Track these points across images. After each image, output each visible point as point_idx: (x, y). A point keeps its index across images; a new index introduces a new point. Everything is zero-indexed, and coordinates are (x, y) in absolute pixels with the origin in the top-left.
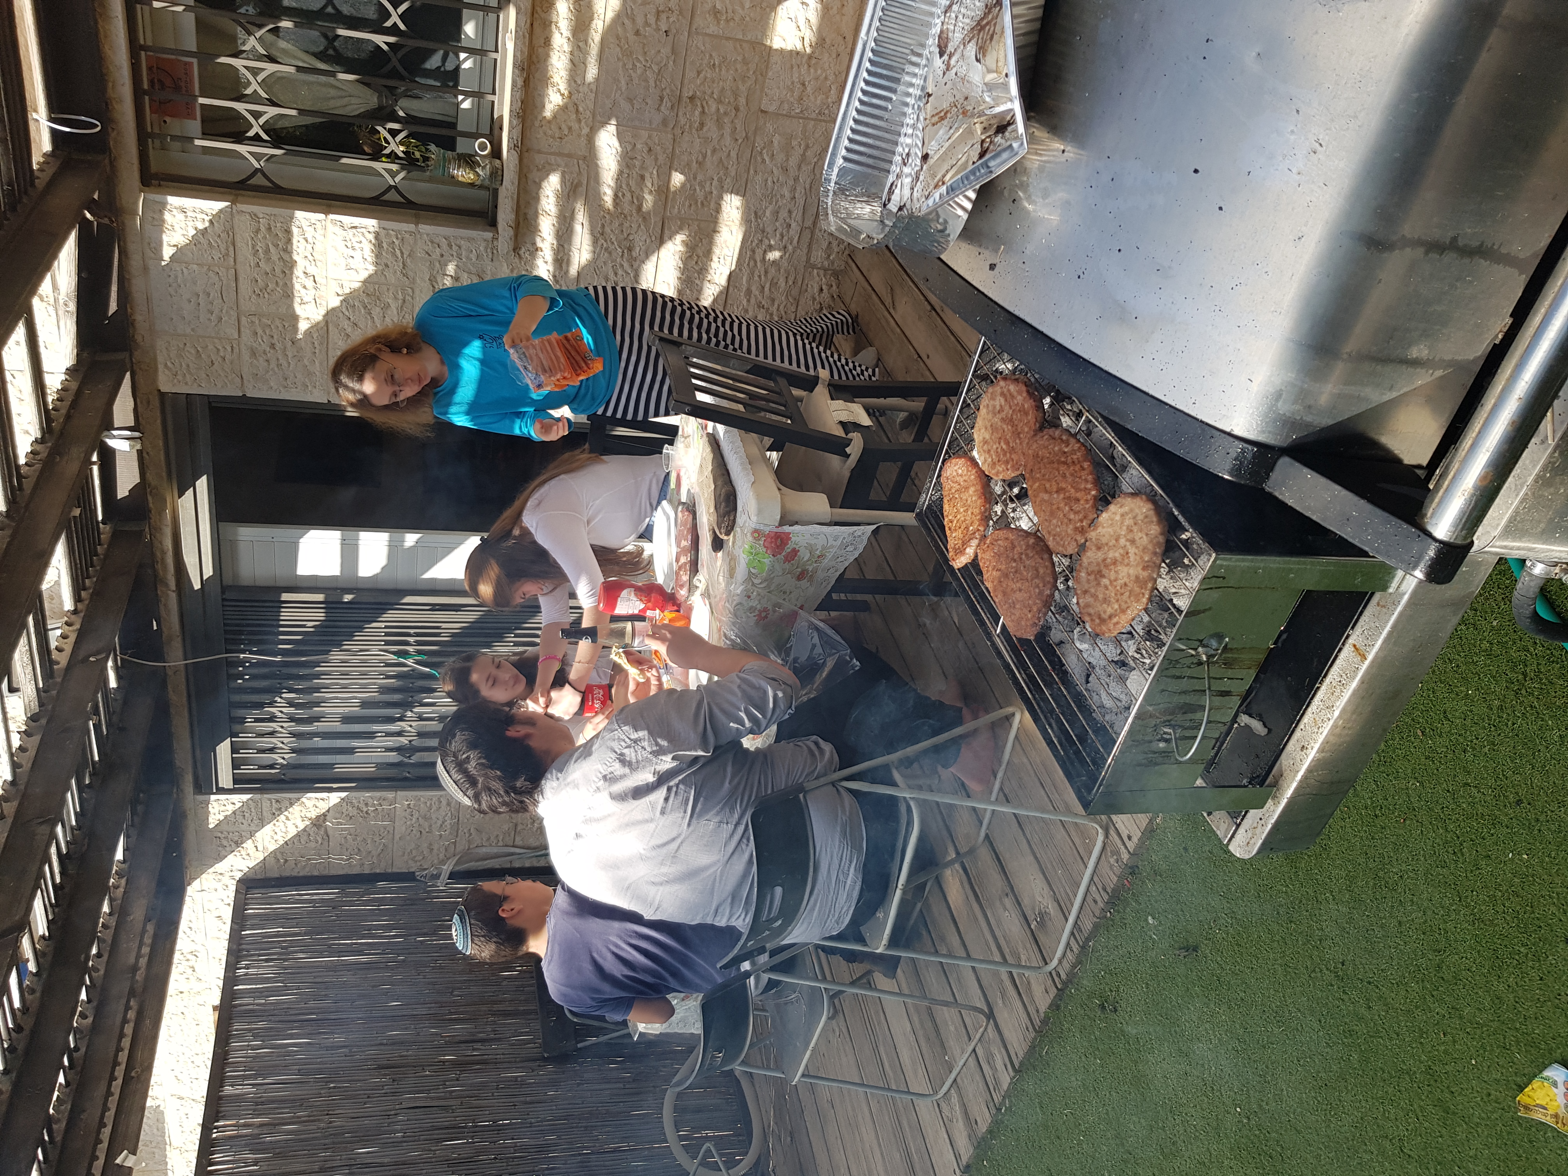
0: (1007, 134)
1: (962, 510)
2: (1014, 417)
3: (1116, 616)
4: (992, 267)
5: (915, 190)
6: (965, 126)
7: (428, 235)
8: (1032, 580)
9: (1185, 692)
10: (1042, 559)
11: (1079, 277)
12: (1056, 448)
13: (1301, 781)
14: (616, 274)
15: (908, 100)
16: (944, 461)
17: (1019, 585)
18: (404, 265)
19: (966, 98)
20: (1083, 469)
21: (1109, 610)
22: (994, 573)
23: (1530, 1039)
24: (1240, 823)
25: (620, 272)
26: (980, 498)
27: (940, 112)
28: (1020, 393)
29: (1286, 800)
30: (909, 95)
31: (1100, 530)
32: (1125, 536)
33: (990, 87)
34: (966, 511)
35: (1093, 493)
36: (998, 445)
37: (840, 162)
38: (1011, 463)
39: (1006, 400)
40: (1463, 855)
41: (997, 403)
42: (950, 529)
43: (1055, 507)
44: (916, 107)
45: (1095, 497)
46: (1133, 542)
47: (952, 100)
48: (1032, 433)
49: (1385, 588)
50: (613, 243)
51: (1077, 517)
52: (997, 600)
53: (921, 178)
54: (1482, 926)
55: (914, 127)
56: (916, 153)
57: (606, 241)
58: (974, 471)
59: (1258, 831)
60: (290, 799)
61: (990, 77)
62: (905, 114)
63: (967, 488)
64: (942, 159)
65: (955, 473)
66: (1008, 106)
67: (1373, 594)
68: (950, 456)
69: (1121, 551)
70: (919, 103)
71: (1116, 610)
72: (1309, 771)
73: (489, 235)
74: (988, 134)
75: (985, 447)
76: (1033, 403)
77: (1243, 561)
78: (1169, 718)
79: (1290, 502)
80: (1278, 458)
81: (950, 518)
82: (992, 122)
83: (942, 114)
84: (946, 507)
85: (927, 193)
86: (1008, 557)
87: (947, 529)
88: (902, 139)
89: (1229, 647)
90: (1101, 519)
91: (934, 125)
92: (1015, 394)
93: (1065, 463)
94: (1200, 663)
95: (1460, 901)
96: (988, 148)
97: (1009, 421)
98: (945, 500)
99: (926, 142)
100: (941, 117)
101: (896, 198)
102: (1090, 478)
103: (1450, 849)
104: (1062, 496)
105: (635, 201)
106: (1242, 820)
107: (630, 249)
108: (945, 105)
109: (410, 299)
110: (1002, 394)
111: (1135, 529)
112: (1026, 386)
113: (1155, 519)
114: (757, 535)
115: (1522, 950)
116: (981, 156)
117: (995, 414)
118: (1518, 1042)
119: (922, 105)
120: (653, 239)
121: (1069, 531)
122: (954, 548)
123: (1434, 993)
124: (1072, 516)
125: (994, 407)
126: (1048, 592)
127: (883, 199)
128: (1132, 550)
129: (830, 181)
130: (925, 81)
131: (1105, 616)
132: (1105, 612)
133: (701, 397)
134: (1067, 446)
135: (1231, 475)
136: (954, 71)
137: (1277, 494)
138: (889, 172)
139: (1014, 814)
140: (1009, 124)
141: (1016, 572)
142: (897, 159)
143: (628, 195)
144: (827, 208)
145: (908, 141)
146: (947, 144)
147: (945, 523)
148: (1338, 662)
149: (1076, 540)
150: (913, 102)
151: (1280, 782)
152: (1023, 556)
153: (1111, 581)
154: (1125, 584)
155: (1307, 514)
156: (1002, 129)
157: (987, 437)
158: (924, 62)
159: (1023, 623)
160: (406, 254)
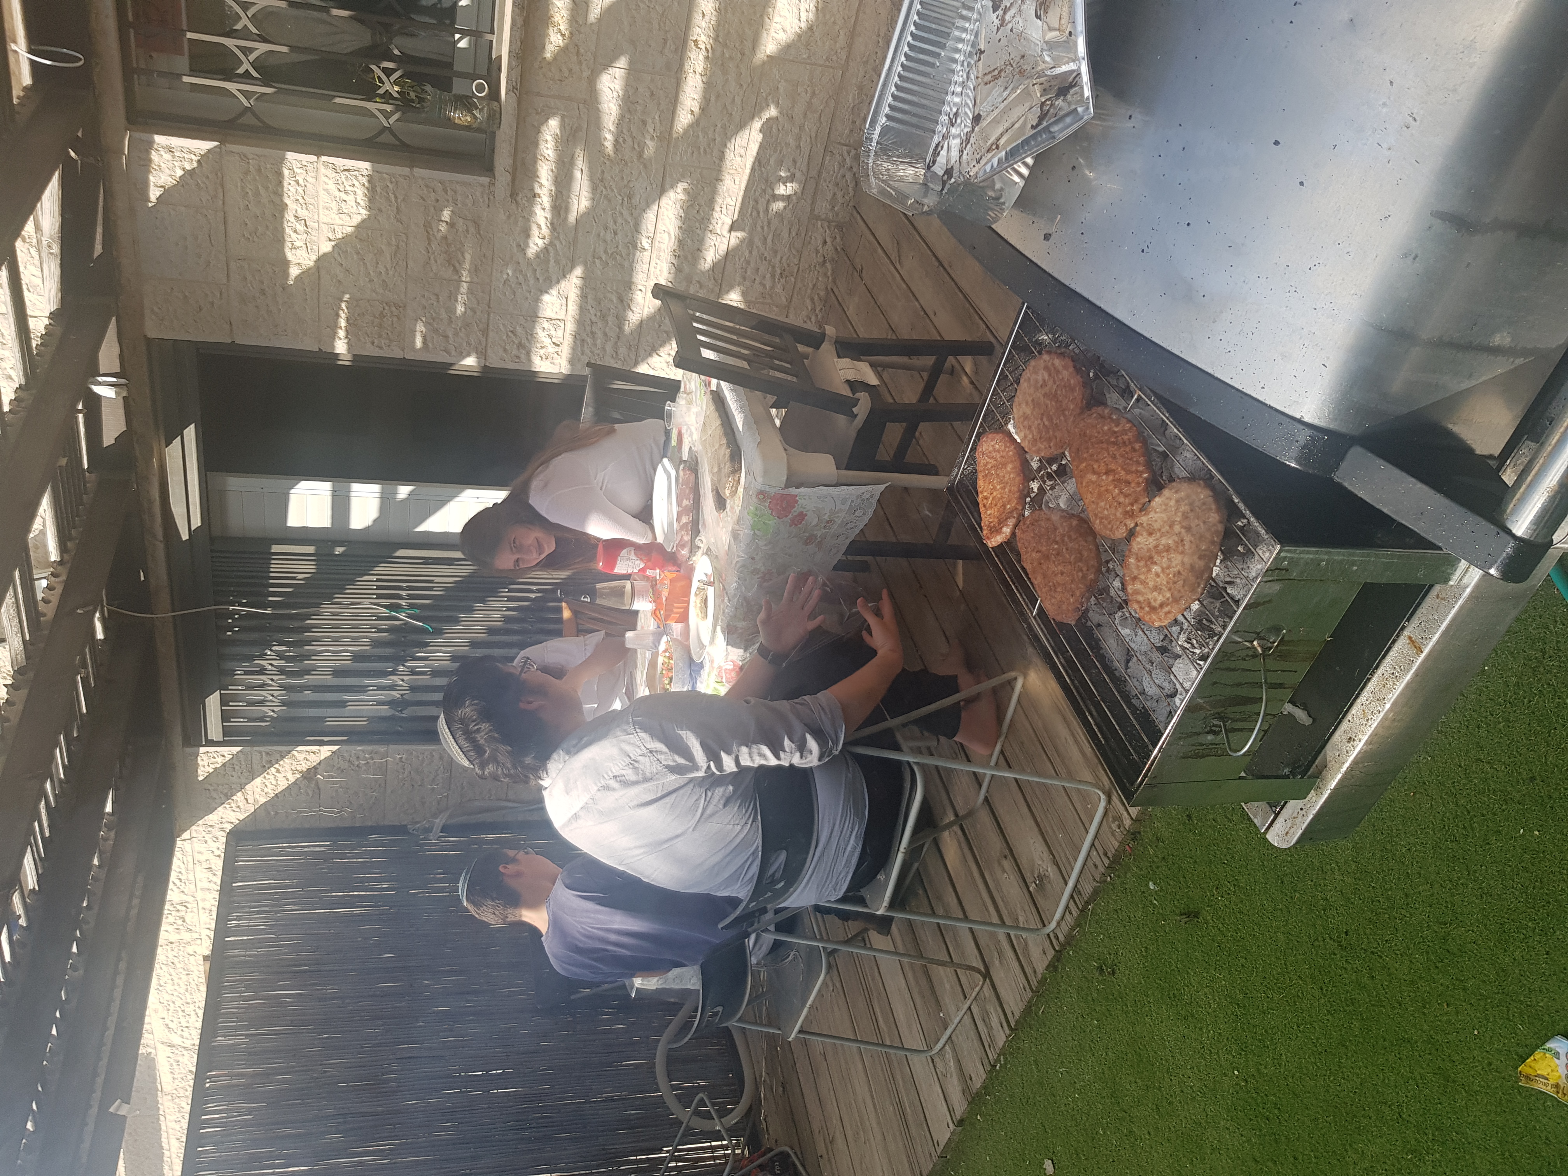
0: (1069, 96)
1: (998, 487)
2: (1059, 392)
3: (1168, 605)
4: (1047, 237)
5: (965, 152)
6: (1022, 87)
7: (423, 179)
8: (1075, 563)
9: (1239, 685)
10: (1086, 541)
11: (1143, 251)
12: (1106, 428)
13: (1346, 773)
14: (615, 222)
15: (957, 56)
16: (979, 436)
17: (1060, 568)
18: (398, 209)
19: (1023, 57)
20: (1134, 450)
21: (1160, 599)
22: (1034, 555)
23: (1533, 1011)
24: (1279, 813)
25: (620, 220)
26: (1018, 475)
27: (994, 70)
28: (1065, 367)
29: (1329, 791)
30: (958, 51)
31: (1152, 515)
32: (1180, 523)
33: (1051, 46)
34: (1003, 488)
35: (1145, 475)
36: (1039, 421)
37: (883, 120)
38: (1054, 440)
39: (1050, 375)
40: (1472, 829)
41: (1040, 378)
42: (985, 506)
43: (1103, 489)
44: (966, 64)
45: (1146, 479)
46: (1188, 529)
47: (1006, 57)
48: (1078, 410)
49: (1446, 580)
50: (613, 190)
51: (1127, 501)
52: (1035, 582)
53: (972, 140)
54: (1490, 900)
55: (963, 85)
56: (966, 113)
57: (605, 188)
58: (1013, 447)
59: (1298, 821)
60: (281, 752)
61: (1050, 35)
62: (953, 71)
63: (1004, 465)
64: (996, 121)
65: (991, 449)
66: (1072, 66)
67: (1431, 586)
68: (985, 431)
69: (1176, 539)
70: (969, 60)
71: (1168, 599)
72: (1355, 763)
73: (485, 180)
74: (1048, 97)
75: (1026, 423)
76: (1081, 380)
77: (1308, 553)
78: (1220, 710)
79: (1361, 494)
80: (1351, 447)
81: (985, 494)
82: (1053, 83)
83: (996, 72)
84: (981, 483)
85: (978, 157)
86: (1049, 538)
87: (981, 505)
88: (949, 98)
89: (1286, 638)
90: (1153, 504)
91: (986, 84)
92: (1060, 368)
93: (1114, 443)
94: (1255, 655)
95: (1469, 875)
96: (1048, 111)
97: (1054, 397)
98: (980, 476)
99: (978, 102)
100: (994, 76)
101: (942, 159)
102: (1142, 459)
103: (1460, 824)
104: (1111, 478)
105: (636, 146)
106: (1282, 809)
107: (630, 197)
108: (999, 64)
109: (404, 244)
110: (1046, 368)
111: (1191, 515)
112: (1073, 361)
113: (1213, 507)
114: (761, 496)
115: (1530, 924)
116: (1041, 119)
117: (1036, 389)
118: (1521, 1014)
119: (973, 62)
120: (654, 186)
121: (1118, 514)
122: (989, 526)
123: (1439, 965)
124: (1122, 499)
125: (1036, 381)
126: (1092, 576)
127: (928, 160)
128: (1188, 538)
129: (871, 140)
130: (976, 36)
131: (1157, 604)
132: (1155, 600)
133: (707, 354)
134: (1117, 426)
135: (1298, 461)
136: (1010, 26)
137: (1346, 484)
138: (934, 132)
139: (1016, 779)
140: (1072, 85)
141: (1058, 554)
142: (944, 118)
143: (629, 141)
144: (868, 168)
145: (957, 100)
146: (1002, 106)
147: (979, 500)
148: (1391, 654)
149: (1125, 525)
150: (962, 58)
151: (1324, 773)
152: (1066, 539)
153: (1163, 569)
154: (1179, 573)
155: (1378, 507)
156: (1063, 91)
157: (1028, 411)
158: (975, 16)
159: (1064, 607)
160: (400, 198)
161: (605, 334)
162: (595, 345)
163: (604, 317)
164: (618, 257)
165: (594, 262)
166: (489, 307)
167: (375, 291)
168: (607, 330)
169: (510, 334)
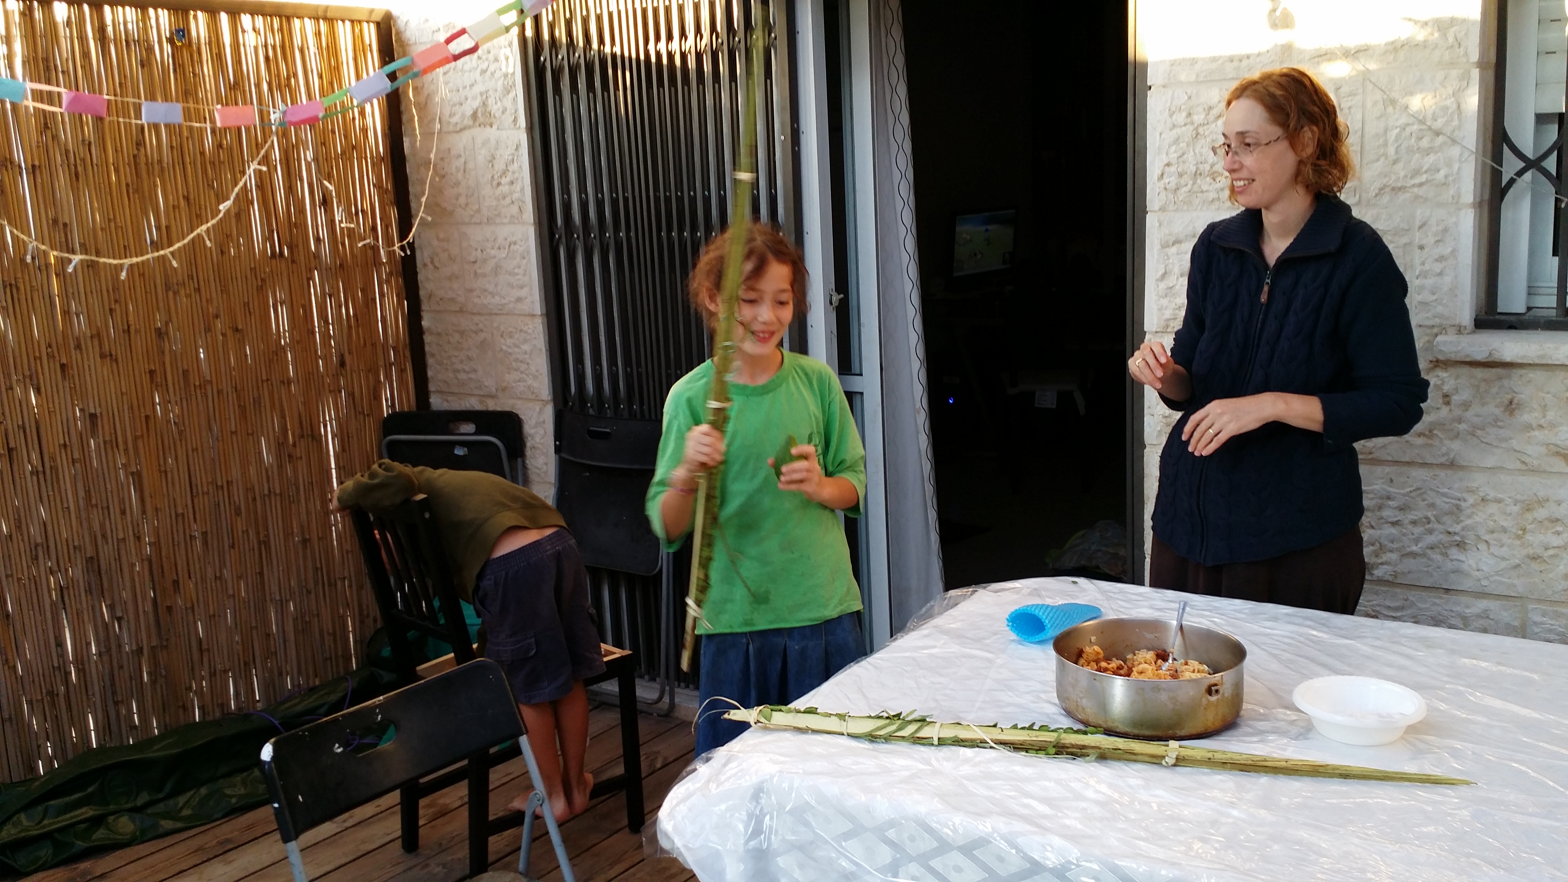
7: (1456, 224)
14: (1414, 523)
18: (1400, 189)
25: (1418, 530)
50: (1469, 517)
57: (1473, 506)
105: (1551, 552)
107: (1460, 544)
120: (1484, 583)
160: (1421, 192)
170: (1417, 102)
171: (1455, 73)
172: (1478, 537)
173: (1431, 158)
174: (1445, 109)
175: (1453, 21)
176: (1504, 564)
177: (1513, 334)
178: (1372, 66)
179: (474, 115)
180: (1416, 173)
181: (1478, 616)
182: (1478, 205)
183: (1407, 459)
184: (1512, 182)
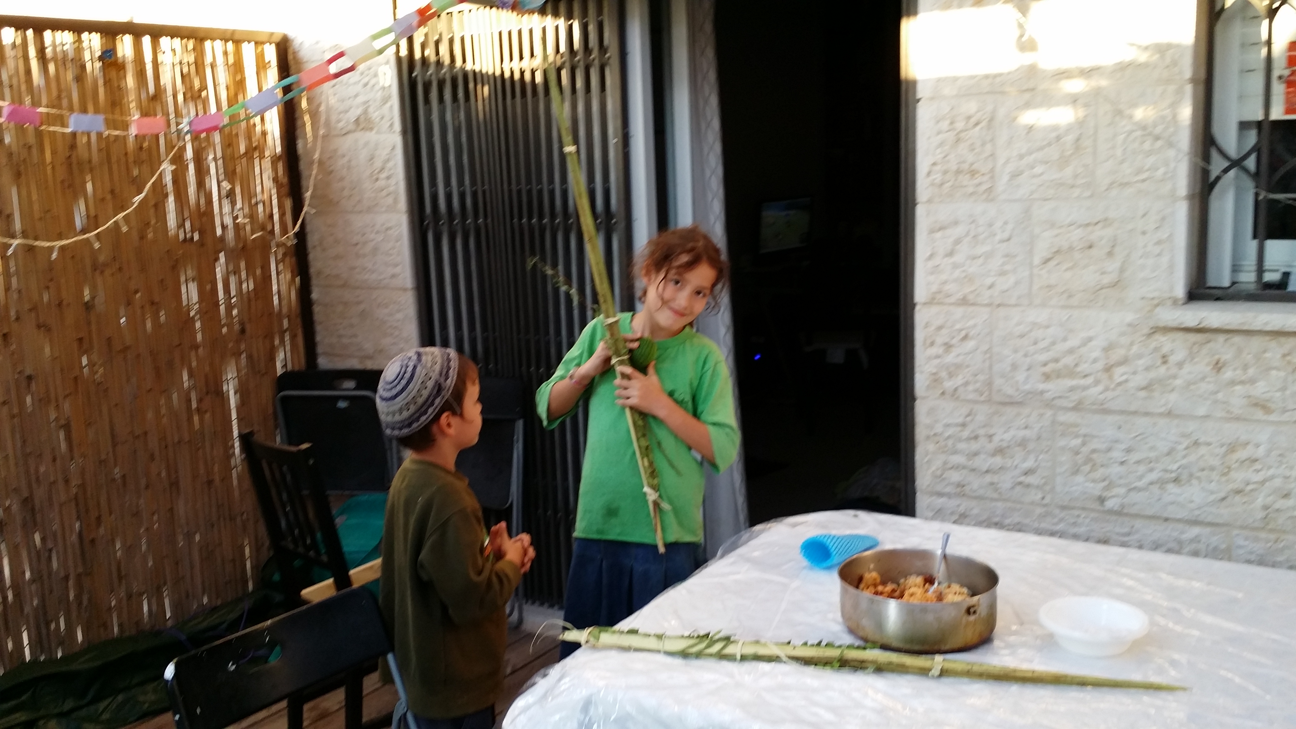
7: (1172, 215)
14: (1138, 462)
18: (1126, 184)
25: (1142, 468)
50: (1184, 457)
57: (1186, 448)
73: (1181, 293)
105: (1252, 487)
107: (1176, 480)
109: (1078, 194)
120: (1197, 512)
160: (1144, 186)
161: (976, 454)
162: (960, 440)
163: (1000, 451)
164: (1087, 468)
165: (1077, 436)
166: (999, 305)
167: (1007, 161)
168: (982, 456)
169: (963, 333)
170: (1139, 114)
171: (1172, 88)
172: (1191, 475)
173: (1151, 160)
174: (1163, 118)
175: (1169, 46)
176: (1212, 498)
177: (1219, 304)
178: (1104, 83)
179: (357, 121)
180: (1139, 171)
181: (1192, 541)
182: (1191, 197)
183: (1133, 408)
184: (1218, 178)
